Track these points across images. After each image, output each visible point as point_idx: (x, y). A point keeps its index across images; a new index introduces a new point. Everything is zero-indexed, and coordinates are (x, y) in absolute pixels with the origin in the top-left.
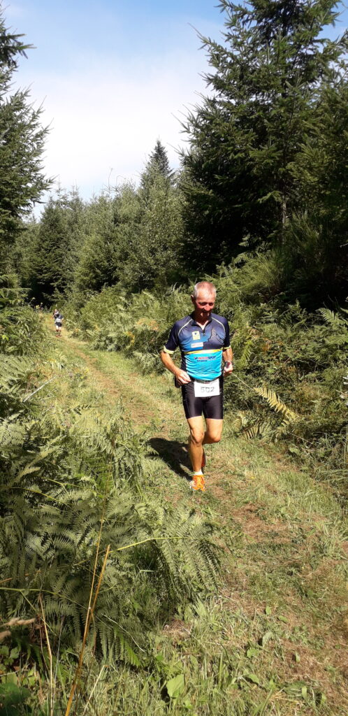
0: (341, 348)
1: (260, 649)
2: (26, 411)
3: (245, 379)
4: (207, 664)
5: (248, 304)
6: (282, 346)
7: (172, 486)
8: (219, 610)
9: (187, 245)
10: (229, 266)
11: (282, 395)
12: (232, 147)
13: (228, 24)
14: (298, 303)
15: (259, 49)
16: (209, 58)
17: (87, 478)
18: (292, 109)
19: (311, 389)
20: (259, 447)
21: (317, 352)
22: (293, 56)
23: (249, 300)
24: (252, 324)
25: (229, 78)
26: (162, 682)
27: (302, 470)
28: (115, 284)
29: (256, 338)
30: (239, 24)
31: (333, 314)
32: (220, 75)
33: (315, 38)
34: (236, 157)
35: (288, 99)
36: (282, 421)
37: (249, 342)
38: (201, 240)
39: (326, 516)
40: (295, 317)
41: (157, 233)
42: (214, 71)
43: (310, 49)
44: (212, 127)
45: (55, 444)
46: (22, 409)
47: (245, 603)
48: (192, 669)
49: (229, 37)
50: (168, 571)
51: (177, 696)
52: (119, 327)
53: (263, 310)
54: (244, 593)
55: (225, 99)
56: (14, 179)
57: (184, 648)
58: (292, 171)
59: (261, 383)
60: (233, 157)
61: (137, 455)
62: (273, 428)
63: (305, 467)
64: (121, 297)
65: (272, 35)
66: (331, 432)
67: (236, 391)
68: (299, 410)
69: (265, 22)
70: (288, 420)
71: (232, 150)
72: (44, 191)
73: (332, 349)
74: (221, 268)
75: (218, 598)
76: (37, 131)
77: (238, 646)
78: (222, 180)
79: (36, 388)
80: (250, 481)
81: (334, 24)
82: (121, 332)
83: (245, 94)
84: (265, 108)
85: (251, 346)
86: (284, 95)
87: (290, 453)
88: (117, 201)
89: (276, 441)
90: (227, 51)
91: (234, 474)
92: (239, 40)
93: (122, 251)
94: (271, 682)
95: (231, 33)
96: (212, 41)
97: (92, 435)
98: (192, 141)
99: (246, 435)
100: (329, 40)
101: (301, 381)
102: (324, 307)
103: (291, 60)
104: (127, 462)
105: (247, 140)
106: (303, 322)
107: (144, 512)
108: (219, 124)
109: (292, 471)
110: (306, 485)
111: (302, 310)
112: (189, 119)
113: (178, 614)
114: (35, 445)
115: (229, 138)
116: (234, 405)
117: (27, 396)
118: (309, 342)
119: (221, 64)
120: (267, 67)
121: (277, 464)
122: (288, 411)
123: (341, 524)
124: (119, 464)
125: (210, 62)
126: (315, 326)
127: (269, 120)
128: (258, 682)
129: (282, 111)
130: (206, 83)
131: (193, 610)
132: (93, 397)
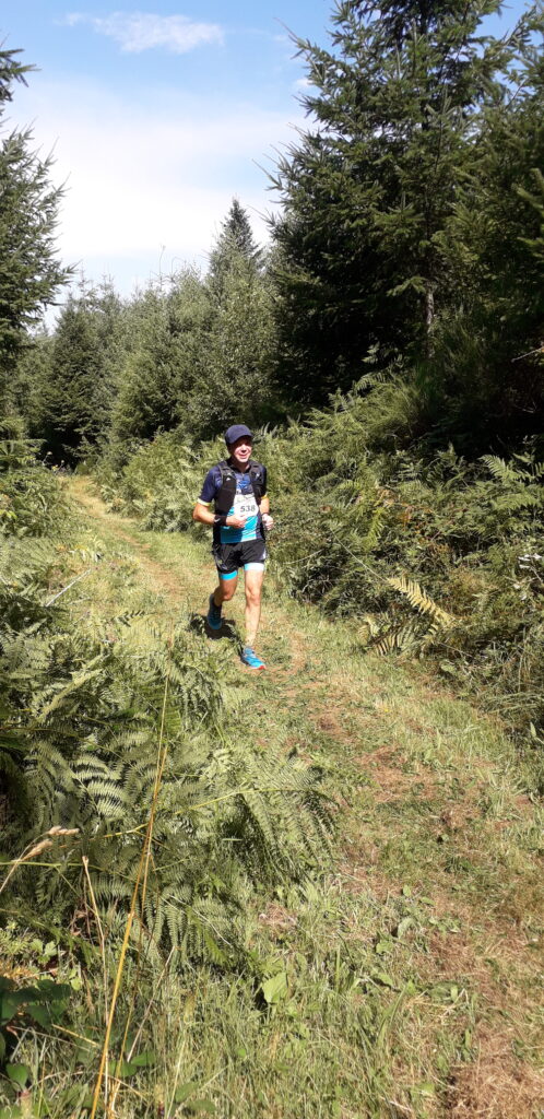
0: (516, 513)
1: (394, 942)
2: (50, 620)
3: (374, 566)
4: (320, 964)
5: (379, 453)
6: (429, 515)
7: (269, 725)
8: (338, 892)
9: (284, 363)
10: (349, 395)
11: (429, 588)
12: (347, 211)
13: (336, 18)
14: (452, 448)
15: (384, 55)
16: (309, 72)
17: (144, 716)
18: (437, 149)
19: (473, 578)
20: (397, 666)
21: (481, 522)
22: (438, 64)
23: (378, 446)
24: (383, 483)
25: (339, 102)
26: (256, 986)
27: (459, 698)
28: (174, 427)
29: (389, 503)
30: (352, 17)
31: (504, 463)
32: (328, 97)
33: (472, 36)
34: (354, 225)
35: (431, 132)
36: (429, 627)
37: (380, 510)
38: (306, 355)
39: (494, 762)
40: (448, 469)
41: (236, 346)
42: (316, 93)
43: (463, 53)
44: (316, 179)
45: (94, 668)
46: (44, 617)
47: (374, 883)
48: (299, 970)
49: (338, 38)
50: (263, 838)
51: (277, 1001)
52: (183, 494)
53: (401, 461)
54: (373, 869)
55: (335, 135)
56: (13, 269)
57: (287, 943)
58: (440, 246)
59: (397, 572)
60: (349, 226)
61: (215, 682)
62: (417, 637)
63: (463, 693)
64: (185, 448)
65: (404, 32)
66: (502, 640)
67: (362, 585)
68: (455, 608)
69: (394, 13)
70: (438, 624)
71: (348, 216)
72: (59, 286)
73: (502, 517)
74: (337, 399)
75: (335, 877)
76: (46, 192)
77: (363, 939)
78: (334, 261)
79: (61, 586)
80: (383, 716)
81: (499, 13)
82: (187, 502)
83: (365, 127)
84: (397, 148)
85: (383, 515)
86: (426, 127)
87: (442, 673)
88: (174, 298)
89: (422, 655)
90: (336, 60)
91: (359, 706)
92: (354, 42)
93: (185, 375)
94: (410, 982)
95: (343, 33)
96: (313, 46)
97: (148, 655)
98: (286, 202)
99: (378, 649)
100: (493, 38)
101: (457, 567)
102: (490, 453)
103: (435, 71)
104: (200, 692)
105: (369, 198)
106: (460, 476)
107: (226, 762)
108: (326, 175)
109: (446, 699)
110: (465, 717)
111: (459, 459)
112: (279, 167)
113: (278, 899)
114: (64, 671)
115: (343, 196)
116: (359, 606)
117: (48, 600)
118: (468, 507)
119: (326, 80)
120: (398, 85)
121: (424, 690)
122: (439, 611)
123: (515, 771)
124: (189, 698)
125: (310, 77)
126: (478, 483)
127: (402, 167)
128: (391, 983)
129: (423, 152)
130: (305, 111)
131: (300, 894)
132: (147, 599)
